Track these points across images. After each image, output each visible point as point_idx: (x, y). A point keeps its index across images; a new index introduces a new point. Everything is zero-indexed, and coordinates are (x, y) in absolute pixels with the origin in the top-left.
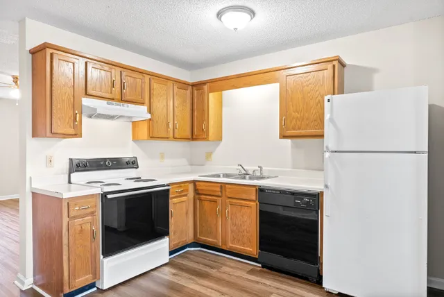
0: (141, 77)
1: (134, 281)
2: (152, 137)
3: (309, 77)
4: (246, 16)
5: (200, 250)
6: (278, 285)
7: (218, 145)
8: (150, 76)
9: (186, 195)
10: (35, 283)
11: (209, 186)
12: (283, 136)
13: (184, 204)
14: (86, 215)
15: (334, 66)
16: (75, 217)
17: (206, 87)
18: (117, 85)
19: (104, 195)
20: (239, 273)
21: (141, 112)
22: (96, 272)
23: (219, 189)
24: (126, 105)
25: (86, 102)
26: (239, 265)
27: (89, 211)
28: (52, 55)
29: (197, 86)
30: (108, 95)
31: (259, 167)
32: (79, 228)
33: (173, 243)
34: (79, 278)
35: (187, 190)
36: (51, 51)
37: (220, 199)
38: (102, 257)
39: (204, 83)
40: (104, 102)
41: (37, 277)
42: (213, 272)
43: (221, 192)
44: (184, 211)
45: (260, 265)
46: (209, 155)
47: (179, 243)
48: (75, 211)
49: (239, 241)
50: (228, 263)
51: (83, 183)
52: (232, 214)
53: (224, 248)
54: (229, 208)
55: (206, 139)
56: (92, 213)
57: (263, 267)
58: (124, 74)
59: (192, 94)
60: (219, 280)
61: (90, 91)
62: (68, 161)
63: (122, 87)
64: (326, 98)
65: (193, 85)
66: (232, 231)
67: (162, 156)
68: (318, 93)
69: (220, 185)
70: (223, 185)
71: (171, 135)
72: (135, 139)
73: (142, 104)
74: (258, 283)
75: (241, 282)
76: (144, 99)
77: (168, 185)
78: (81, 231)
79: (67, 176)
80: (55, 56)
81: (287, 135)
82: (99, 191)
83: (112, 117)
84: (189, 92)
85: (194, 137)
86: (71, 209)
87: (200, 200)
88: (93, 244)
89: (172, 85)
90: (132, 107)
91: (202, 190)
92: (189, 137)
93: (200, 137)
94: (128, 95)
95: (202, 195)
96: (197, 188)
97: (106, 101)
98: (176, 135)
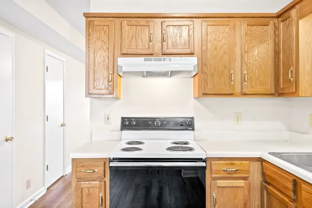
0: (188, 23)
2: (205, 94)
9: (245, 179)
11: (276, 173)
13: (240, 190)
14: (95, 179)
16: (81, 179)
18: (157, 37)
23: (290, 186)
24: (168, 58)
29: (283, 15)
30: (145, 52)
36: (90, 19)
39: (292, 7)
55: (295, 94)
56: (102, 178)
59: (276, 28)
61: (125, 51)
63: (162, 39)
65: (278, 16)
71: (238, 90)
73: (192, 54)
76: (193, 49)
84: (270, 29)
85: (280, 91)
87: (267, 191)
89: (238, 24)
90: (176, 60)
91: (271, 177)
92: (273, 91)
93: (287, 91)
94: (170, 47)
95: (269, 184)
96: (267, 172)
97: (142, 59)
98: (246, 91)
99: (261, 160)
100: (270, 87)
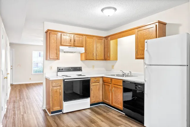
0: (82, 37)
1: (75, 112)
2: (86, 59)
4: (113, 10)
5: (105, 106)
6: (127, 122)
7: (116, 62)
8: (85, 36)
9: (99, 82)
10: (46, 108)
11: (108, 79)
12: (137, 58)
13: (98, 86)
14: (58, 86)
15: (156, 25)
16: (54, 87)
17: (109, 38)
18: (73, 40)
19: (64, 80)
20: (114, 116)
21: (82, 50)
22: (61, 106)
23: (110, 81)
24: (76, 47)
25: (61, 47)
26: (116, 113)
27: (59, 85)
28: (50, 33)
29: (106, 38)
30: (69, 45)
31: (130, 72)
32: (55, 90)
33: (92, 101)
34: (55, 107)
35: (99, 80)
36: (50, 32)
37: (111, 85)
38: (63, 101)
39: (109, 36)
40: (67, 47)
41: (47, 106)
42: (105, 114)
43: (111, 82)
44: (98, 88)
45: (125, 114)
46: (113, 66)
47: (95, 101)
48: (54, 84)
49: (117, 103)
50: (113, 112)
51: (60, 76)
52: (115, 91)
53: (112, 105)
54: (113, 89)
55: (109, 60)
56: (60, 86)
57: (126, 115)
58: (75, 36)
59: (105, 41)
60: (104, 117)
61: (62, 44)
62: (57, 68)
63: (74, 41)
64: (146, 41)
65: (105, 38)
66: (115, 98)
67: (93, 67)
69: (110, 79)
70: (111, 79)
71: (95, 58)
72: (81, 60)
73: (83, 47)
74: (119, 120)
75: (113, 119)
76: (83, 45)
77: (90, 78)
78: (56, 91)
79: (56, 73)
80: (51, 33)
81: (138, 57)
82: (62, 78)
83: (72, 52)
84: (103, 41)
86: (53, 84)
87: (104, 85)
88: (60, 96)
89: (95, 38)
90: (78, 48)
91: (105, 81)
92: (104, 59)
93: (107, 59)
94: (76, 44)
95: (105, 82)
96: (104, 80)
97: (68, 47)
98: (97, 58)
99: (102, 77)
100: (103, 58)
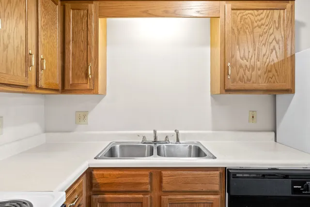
3: (262, 16)
12: (226, 90)
29: (73, 3)
68: (273, 37)
81: (232, 88)
85: (67, 88)
